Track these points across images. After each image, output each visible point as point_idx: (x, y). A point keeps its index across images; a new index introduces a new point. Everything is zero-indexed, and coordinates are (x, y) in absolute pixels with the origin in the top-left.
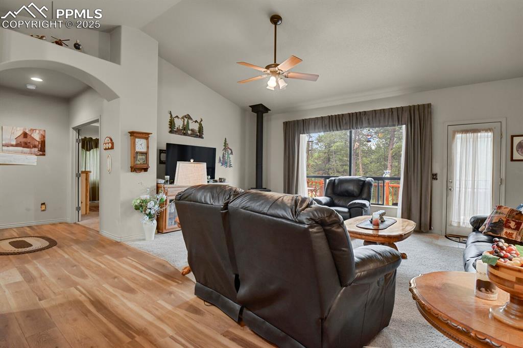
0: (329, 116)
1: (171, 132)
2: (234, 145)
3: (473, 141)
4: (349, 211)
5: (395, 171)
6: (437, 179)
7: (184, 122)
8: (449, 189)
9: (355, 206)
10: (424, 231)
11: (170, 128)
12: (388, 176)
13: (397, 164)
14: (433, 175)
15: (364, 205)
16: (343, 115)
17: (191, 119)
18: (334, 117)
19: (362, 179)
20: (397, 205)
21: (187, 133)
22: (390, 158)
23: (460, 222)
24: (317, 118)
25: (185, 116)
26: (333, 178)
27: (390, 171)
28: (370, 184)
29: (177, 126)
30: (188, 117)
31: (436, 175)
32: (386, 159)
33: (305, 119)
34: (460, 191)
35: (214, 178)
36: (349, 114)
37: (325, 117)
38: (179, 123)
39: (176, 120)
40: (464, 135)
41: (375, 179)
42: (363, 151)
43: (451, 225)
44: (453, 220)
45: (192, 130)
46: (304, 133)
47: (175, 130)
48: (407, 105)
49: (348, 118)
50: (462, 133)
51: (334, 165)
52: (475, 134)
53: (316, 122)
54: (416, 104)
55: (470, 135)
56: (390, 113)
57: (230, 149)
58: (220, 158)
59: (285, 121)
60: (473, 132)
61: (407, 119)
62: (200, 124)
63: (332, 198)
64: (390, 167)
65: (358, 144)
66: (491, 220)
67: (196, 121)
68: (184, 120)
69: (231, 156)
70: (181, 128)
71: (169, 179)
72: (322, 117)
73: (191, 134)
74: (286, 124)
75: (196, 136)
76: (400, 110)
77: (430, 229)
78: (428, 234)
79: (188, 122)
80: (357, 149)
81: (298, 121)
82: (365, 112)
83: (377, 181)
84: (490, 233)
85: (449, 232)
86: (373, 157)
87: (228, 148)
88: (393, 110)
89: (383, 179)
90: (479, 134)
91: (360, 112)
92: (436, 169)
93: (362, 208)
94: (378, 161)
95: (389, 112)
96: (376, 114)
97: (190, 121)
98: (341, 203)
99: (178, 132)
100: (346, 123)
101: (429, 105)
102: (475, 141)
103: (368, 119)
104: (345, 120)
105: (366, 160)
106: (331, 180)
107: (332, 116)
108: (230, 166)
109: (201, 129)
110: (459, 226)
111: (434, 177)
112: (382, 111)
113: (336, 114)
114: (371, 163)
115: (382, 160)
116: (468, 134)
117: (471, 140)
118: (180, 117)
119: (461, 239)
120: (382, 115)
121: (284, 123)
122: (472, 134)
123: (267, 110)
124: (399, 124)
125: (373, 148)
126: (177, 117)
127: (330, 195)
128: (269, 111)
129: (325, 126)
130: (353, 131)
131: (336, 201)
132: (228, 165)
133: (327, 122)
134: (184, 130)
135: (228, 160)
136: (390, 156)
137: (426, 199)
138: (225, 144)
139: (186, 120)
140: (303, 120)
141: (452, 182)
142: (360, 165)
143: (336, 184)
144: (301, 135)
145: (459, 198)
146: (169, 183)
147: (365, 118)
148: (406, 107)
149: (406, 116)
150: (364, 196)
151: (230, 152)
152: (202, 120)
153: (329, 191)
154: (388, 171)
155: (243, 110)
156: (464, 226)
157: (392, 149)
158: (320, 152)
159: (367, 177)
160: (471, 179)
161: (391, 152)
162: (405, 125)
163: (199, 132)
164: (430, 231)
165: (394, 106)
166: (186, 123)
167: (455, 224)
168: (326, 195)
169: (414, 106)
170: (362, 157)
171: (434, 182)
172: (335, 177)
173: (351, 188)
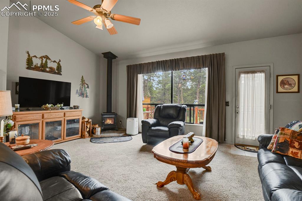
0: (157, 62)
1: (28, 68)
2: (91, 81)
3: (252, 79)
4: (169, 131)
5: (201, 101)
6: (229, 106)
7: (42, 61)
8: (237, 113)
9: (173, 126)
10: (221, 142)
11: (27, 65)
12: (197, 103)
13: (202, 96)
14: (226, 102)
15: (180, 125)
16: (166, 60)
17: (50, 59)
18: (161, 62)
19: (179, 106)
20: (203, 124)
21: (46, 70)
22: (198, 93)
23: (244, 136)
24: (149, 63)
25: (44, 57)
26: (160, 105)
27: (198, 100)
28: (184, 109)
29: (34, 64)
30: (47, 57)
31: (228, 102)
32: (196, 93)
33: (141, 64)
34: (244, 114)
35: (70, 106)
36: (170, 60)
37: (154, 62)
38: (37, 62)
39: (34, 59)
40: (246, 75)
41: (188, 105)
42: (184, 89)
43: (238, 137)
44: (240, 134)
45: (50, 68)
46: (140, 73)
47: (34, 67)
48: (209, 54)
49: (170, 63)
50: (245, 74)
51: (167, 97)
52: (254, 74)
53: (149, 65)
54: (214, 53)
55: (250, 75)
56: (198, 60)
57: (86, 84)
58: (77, 90)
59: (127, 65)
60: (252, 73)
61: (209, 64)
62: (59, 64)
63: (158, 120)
64: (198, 98)
65: (181, 85)
66: (278, 140)
67: (54, 61)
68: (42, 60)
69: (87, 89)
70: (39, 65)
71: (19, 107)
72: (152, 62)
73: (49, 71)
74: (128, 67)
75: (55, 73)
76: (204, 58)
77: (225, 140)
78: (223, 144)
79: (46, 62)
80: (180, 88)
81: (136, 65)
82: (181, 59)
83: (189, 107)
84: (278, 152)
85: (237, 142)
86: (189, 92)
87: (85, 83)
88: (200, 57)
89: (193, 106)
90: (256, 74)
91: (178, 59)
92: (228, 98)
93: (178, 128)
94: (192, 94)
95: (197, 58)
96: (188, 60)
97: (48, 61)
98: (164, 123)
99: (36, 68)
100: (168, 66)
101: (223, 54)
102: (253, 79)
103: (183, 64)
104: (168, 64)
105: (185, 95)
106: (158, 107)
107: (159, 61)
108: (87, 97)
109: (59, 68)
110: (244, 138)
111: (227, 104)
112: (192, 58)
113: (162, 60)
114: (188, 96)
115: (194, 94)
116: (249, 75)
117: (251, 78)
118: (39, 56)
119: (245, 147)
120: (193, 60)
121: (127, 66)
122: (252, 74)
123: (114, 57)
124: (203, 67)
125: (189, 87)
126: (35, 56)
127: (157, 118)
128: (116, 58)
129: (155, 68)
130: (174, 72)
131: (161, 122)
132: (85, 95)
133: (156, 65)
134: (43, 67)
135: (85, 92)
136: (198, 92)
137: (222, 120)
138: (83, 80)
139: (44, 60)
140: (140, 64)
141: (238, 107)
142: (182, 97)
143: (161, 109)
144: (139, 75)
145: (244, 118)
146: (19, 111)
147: (181, 63)
148: (209, 55)
149: (208, 61)
150: (181, 118)
151: (86, 86)
152: (60, 61)
153: (157, 115)
154: (197, 100)
155: (98, 56)
156: (247, 138)
157: (199, 88)
158: (160, 89)
159: (183, 105)
160: (251, 105)
161: (198, 89)
162: (207, 68)
163: (57, 70)
164: (225, 142)
165: (200, 54)
166: (44, 62)
167: (241, 137)
168: (154, 118)
169: (213, 54)
170: (183, 93)
171: (227, 107)
172: (161, 104)
173: (172, 112)
